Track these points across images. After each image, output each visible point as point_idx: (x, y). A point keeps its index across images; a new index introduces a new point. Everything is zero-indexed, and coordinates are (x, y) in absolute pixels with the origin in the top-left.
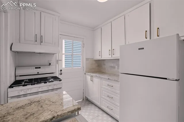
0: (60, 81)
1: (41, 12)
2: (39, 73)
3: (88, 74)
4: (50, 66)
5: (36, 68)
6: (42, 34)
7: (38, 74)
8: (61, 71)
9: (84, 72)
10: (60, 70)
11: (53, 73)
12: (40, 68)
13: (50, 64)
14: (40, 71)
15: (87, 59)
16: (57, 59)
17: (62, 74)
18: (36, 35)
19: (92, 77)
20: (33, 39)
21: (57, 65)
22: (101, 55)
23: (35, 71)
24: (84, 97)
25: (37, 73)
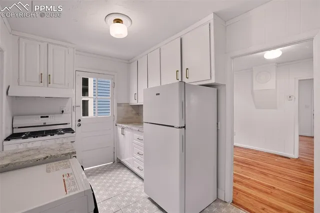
0: (72, 133)
1: (48, 44)
2: (47, 124)
3: (119, 126)
4: (63, 115)
5: (41, 117)
6: (50, 73)
7: (45, 125)
8: (80, 121)
9: (115, 122)
10: (77, 120)
11: (67, 124)
12: (47, 117)
13: (63, 111)
14: (48, 121)
15: (119, 105)
16: (74, 105)
17: (80, 125)
18: (41, 74)
19: (123, 128)
20: (37, 79)
21: (74, 113)
22: (137, 99)
23: (41, 121)
24: (116, 159)
25: (43, 124)
